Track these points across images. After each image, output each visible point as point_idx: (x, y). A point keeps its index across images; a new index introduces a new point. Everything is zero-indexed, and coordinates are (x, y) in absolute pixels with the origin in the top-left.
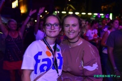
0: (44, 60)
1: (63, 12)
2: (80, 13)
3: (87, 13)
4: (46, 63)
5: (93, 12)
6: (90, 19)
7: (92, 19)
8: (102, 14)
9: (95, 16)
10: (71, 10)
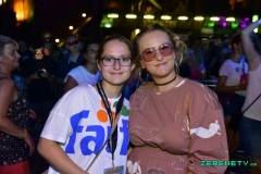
0: (90, 129)
1: (129, 16)
2: (174, 17)
3: (191, 16)
4: (94, 134)
5: (207, 14)
6: (200, 31)
7: (205, 31)
8: (231, 19)
9: (212, 25)
10: (149, 9)
